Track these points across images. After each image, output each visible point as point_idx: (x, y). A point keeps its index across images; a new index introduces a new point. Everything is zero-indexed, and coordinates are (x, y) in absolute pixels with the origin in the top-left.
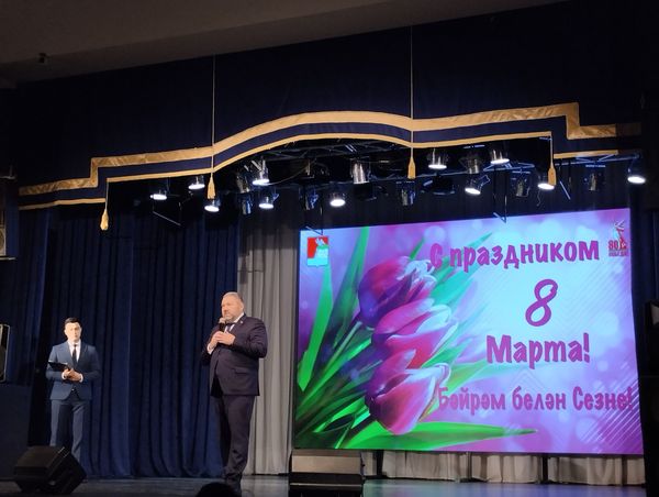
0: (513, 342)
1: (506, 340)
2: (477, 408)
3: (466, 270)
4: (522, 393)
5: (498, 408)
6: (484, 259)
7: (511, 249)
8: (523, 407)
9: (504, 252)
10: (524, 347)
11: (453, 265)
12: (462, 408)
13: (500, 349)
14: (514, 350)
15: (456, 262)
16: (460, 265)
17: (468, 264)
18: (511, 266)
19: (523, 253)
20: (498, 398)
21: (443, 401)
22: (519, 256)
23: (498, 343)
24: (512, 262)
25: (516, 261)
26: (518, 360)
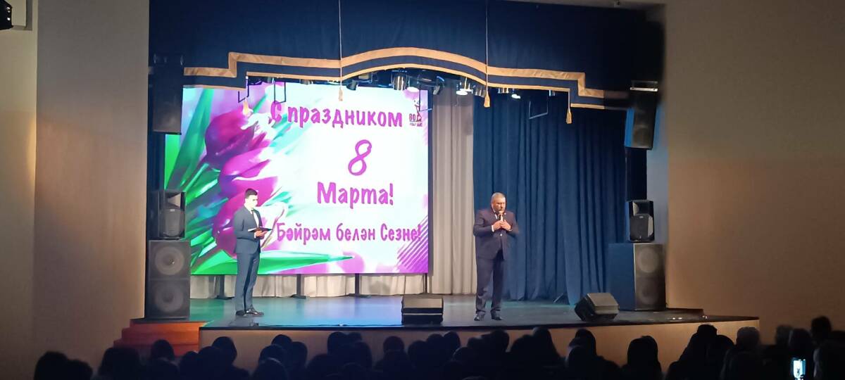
0: (338, 188)
1: (333, 186)
2: (308, 239)
3: (301, 126)
4: (343, 228)
5: (325, 239)
6: (316, 119)
7: (338, 112)
8: (344, 238)
9: (332, 115)
10: (346, 193)
11: (290, 121)
12: (296, 239)
13: (327, 193)
14: (338, 194)
15: (293, 118)
16: (296, 121)
17: (303, 121)
18: (338, 126)
19: (347, 117)
20: (325, 232)
21: (281, 234)
22: (343, 118)
23: (326, 188)
24: (338, 123)
25: (341, 122)
26: (341, 202)
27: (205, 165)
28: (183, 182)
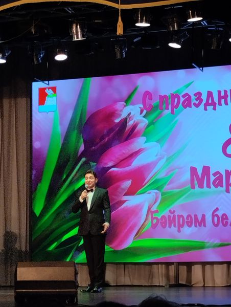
0: (212, 171)
1: (206, 170)
2: (182, 226)
3: (173, 112)
4: (220, 213)
5: (200, 226)
6: (187, 103)
7: (210, 94)
8: (221, 224)
9: (204, 97)
10: (221, 175)
11: (161, 109)
12: (170, 227)
13: (201, 177)
14: (212, 178)
15: (164, 106)
16: (167, 108)
17: (174, 107)
18: (210, 108)
19: (220, 98)
20: (200, 218)
21: (155, 221)
22: (216, 100)
23: (200, 172)
24: (210, 105)
25: (214, 104)
26: (216, 186)
27: (83, 159)
28: (65, 177)
